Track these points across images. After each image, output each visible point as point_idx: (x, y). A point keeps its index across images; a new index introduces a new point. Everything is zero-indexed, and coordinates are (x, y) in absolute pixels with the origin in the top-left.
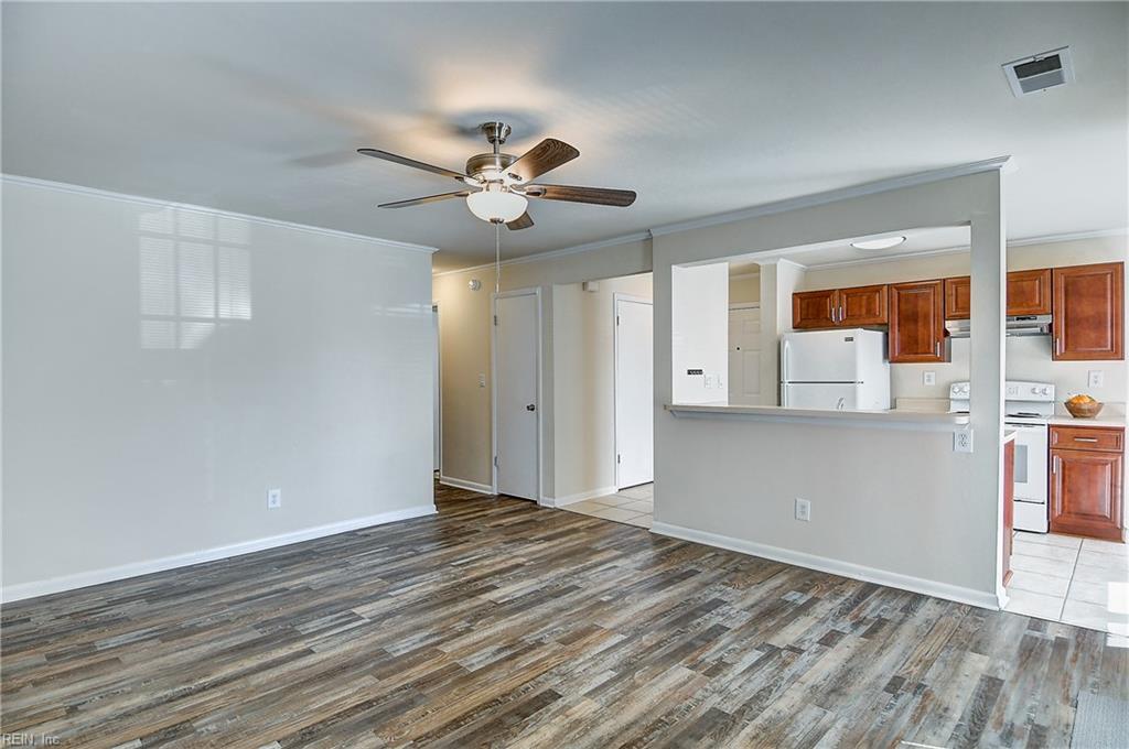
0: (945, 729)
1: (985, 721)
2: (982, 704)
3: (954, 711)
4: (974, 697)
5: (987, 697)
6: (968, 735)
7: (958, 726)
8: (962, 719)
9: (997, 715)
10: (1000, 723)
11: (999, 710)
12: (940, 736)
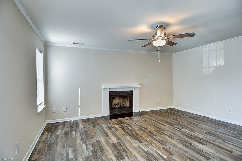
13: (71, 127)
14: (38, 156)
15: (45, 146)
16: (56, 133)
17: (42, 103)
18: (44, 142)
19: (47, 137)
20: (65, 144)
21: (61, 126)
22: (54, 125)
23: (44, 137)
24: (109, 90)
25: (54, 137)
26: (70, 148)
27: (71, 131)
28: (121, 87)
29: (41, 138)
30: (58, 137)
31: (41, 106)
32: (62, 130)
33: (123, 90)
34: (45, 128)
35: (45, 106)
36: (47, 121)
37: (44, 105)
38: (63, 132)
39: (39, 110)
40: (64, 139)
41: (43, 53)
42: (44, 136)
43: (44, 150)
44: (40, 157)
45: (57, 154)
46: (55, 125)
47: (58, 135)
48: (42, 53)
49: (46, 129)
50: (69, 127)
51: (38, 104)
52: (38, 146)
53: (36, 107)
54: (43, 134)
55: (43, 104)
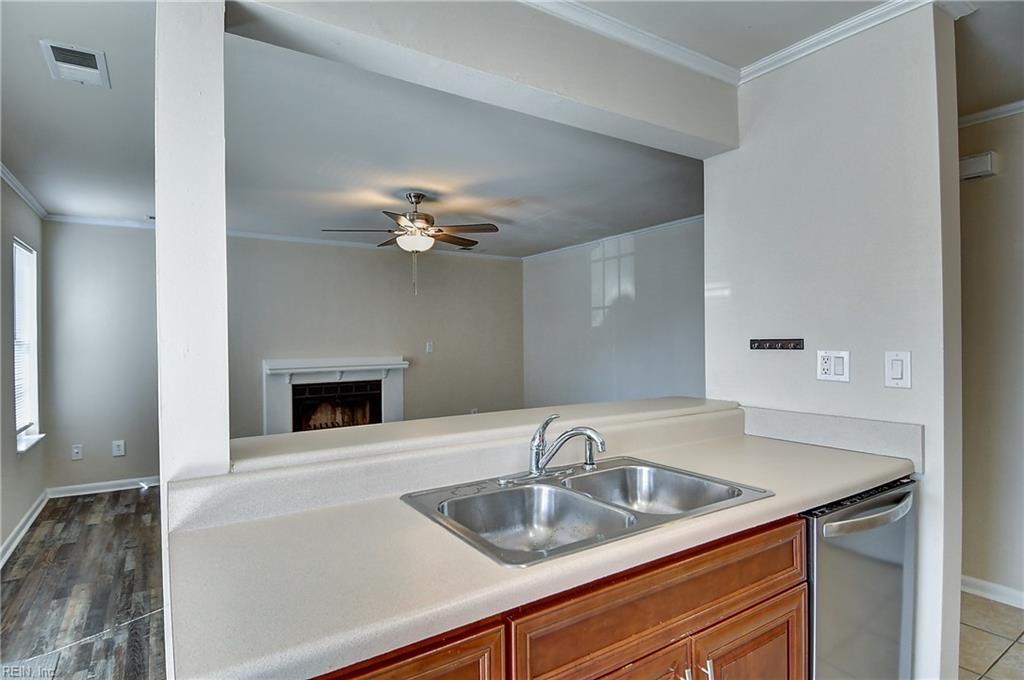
0: (155, 625)
1: (129, 647)
2: (137, 661)
3: (156, 641)
4: (145, 663)
5: (135, 669)
6: (138, 632)
7: (148, 633)
8: (148, 639)
9: (121, 658)
10: (117, 653)
11: (121, 663)
12: (157, 620)
13: (139, 505)
14: (25, 572)
15: (47, 551)
16: (82, 522)
17: (32, 424)
18: (43, 542)
19: (51, 534)
20: (115, 543)
21: (105, 502)
22: (76, 501)
23: (42, 532)
24: (291, 379)
25: (75, 530)
26: (130, 552)
27: (138, 513)
28: (337, 369)
29: (32, 536)
30: (89, 530)
31: (27, 434)
32: (106, 512)
33: (343, 380)
34: (43, 511)
35: (43, 435)
36: (48, 490)
37: (40, 433)
38: (110, 517)
39: (22, 447)
40: (112, 533)
41: (35, 252)
42: (39, 529)
43: (44, 560)
44: (31, 575)
45: (87, 565)
46: (80, 500)
47: (90, 526)
48: (31, 251)
49: (47, 514)
50: (133, 504)
51: (19, 425)
52: (21, 552)
53: (12, 433)
54: (35, 525)
55: (36, 427)
